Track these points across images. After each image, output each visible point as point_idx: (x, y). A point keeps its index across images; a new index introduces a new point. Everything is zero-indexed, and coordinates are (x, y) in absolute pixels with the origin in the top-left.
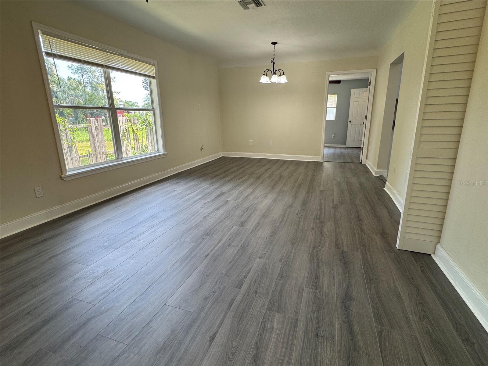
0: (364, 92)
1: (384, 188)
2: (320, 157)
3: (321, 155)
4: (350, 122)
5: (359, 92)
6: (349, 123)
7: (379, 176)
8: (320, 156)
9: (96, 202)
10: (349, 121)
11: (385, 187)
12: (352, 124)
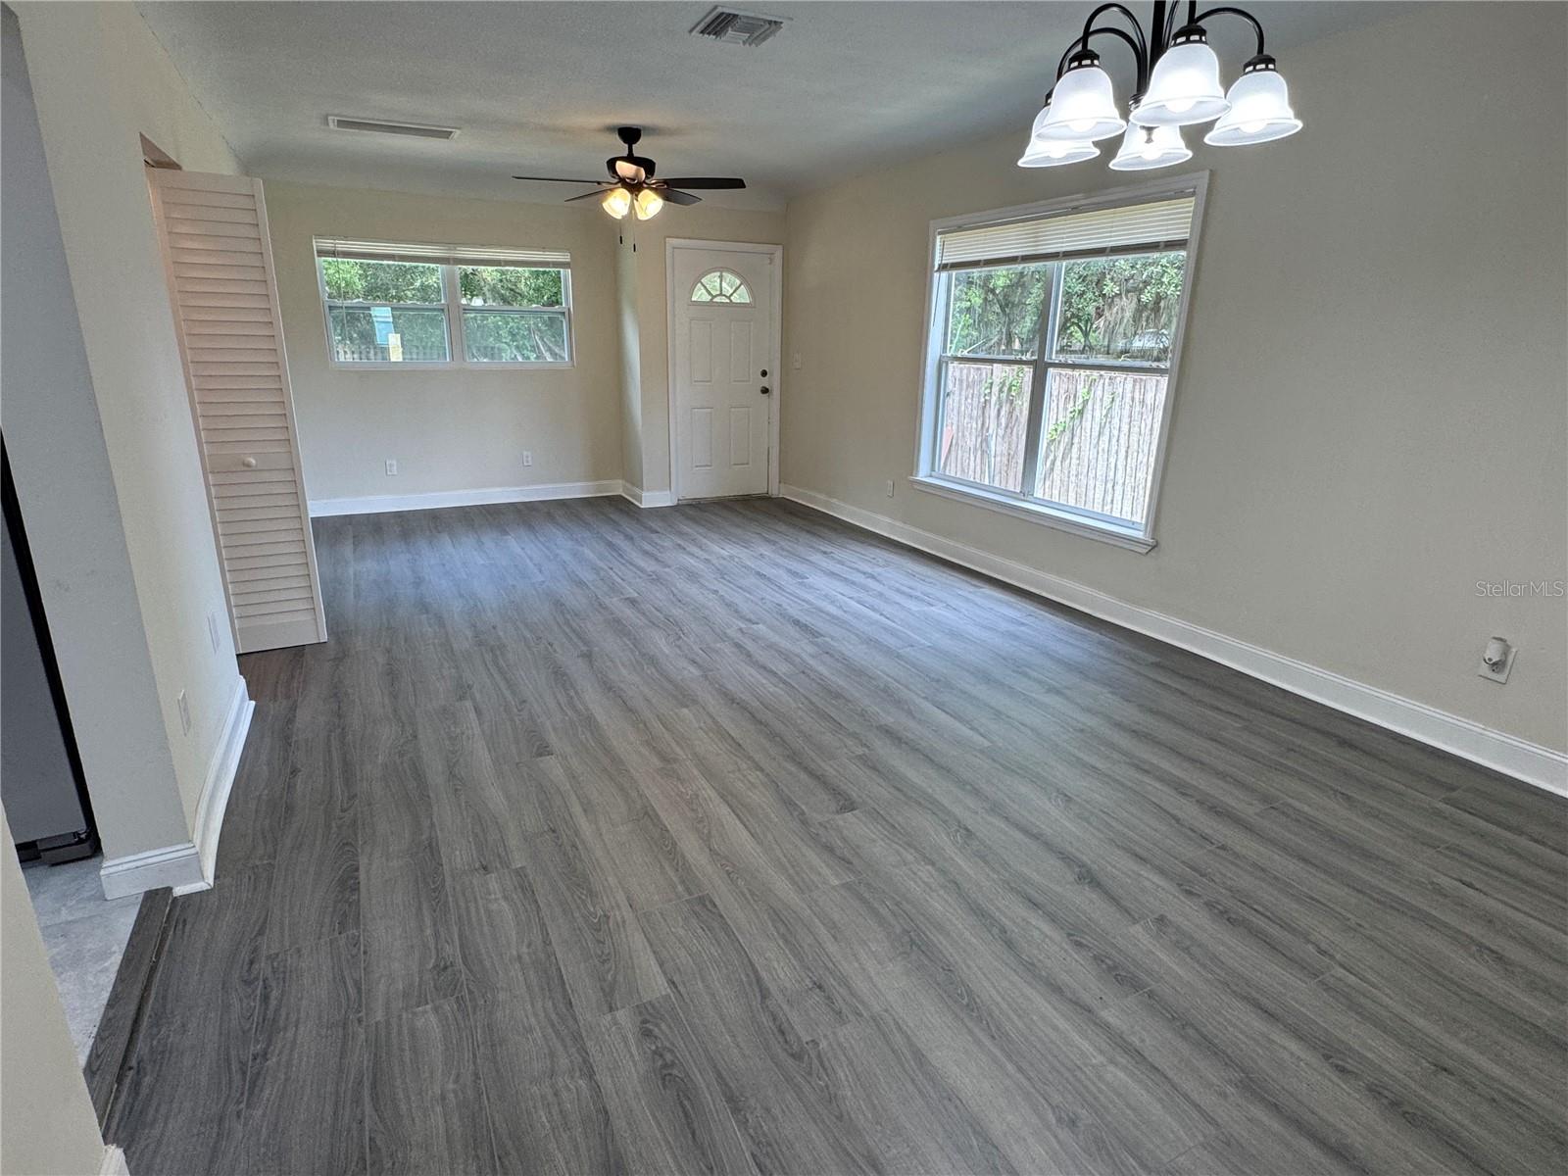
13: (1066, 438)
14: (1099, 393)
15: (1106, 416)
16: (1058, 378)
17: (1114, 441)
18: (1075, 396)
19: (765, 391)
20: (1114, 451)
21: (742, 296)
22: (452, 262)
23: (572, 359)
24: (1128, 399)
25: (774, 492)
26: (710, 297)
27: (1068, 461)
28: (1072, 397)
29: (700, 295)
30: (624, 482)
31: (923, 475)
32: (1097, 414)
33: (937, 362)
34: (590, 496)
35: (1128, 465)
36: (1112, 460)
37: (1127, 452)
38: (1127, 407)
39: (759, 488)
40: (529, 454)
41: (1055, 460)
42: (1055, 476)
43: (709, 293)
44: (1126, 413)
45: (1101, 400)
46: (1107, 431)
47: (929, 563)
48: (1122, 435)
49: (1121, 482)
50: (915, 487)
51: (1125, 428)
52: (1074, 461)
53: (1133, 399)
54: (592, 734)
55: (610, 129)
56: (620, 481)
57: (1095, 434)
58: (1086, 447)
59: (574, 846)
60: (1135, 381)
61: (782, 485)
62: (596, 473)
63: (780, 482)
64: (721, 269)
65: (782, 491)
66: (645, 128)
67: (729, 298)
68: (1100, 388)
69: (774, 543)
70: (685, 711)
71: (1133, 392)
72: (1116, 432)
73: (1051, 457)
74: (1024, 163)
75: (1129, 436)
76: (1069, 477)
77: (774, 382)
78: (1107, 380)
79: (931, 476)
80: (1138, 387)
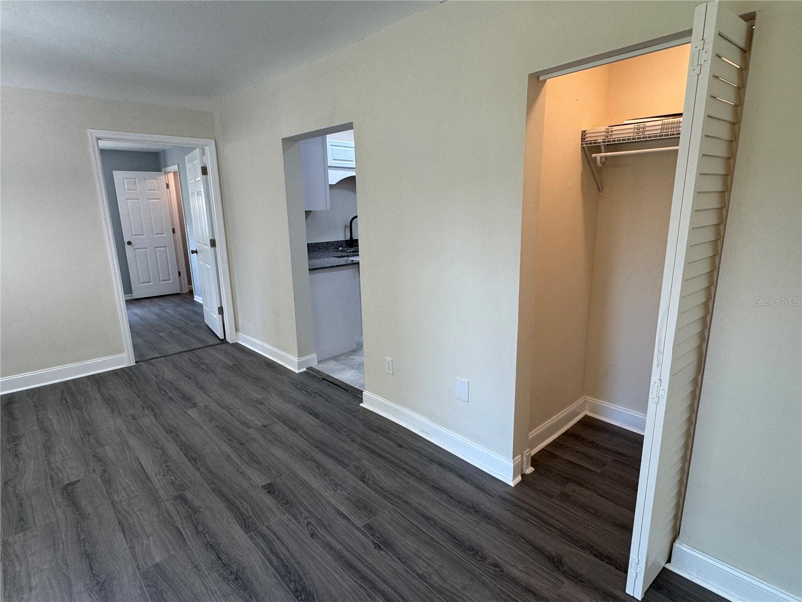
0: (145, 179)
1: (361, 405)
2: (124, 355)
3: (125, 348)
4: (129, 243)
5: (135, 179)
6: (126, 245)
7: (305, 369)
8: (123, 352)
10: (126, 241)
11: (362, 402)
12: (134, 247)
54: (239, 510)
59: (230, 440)
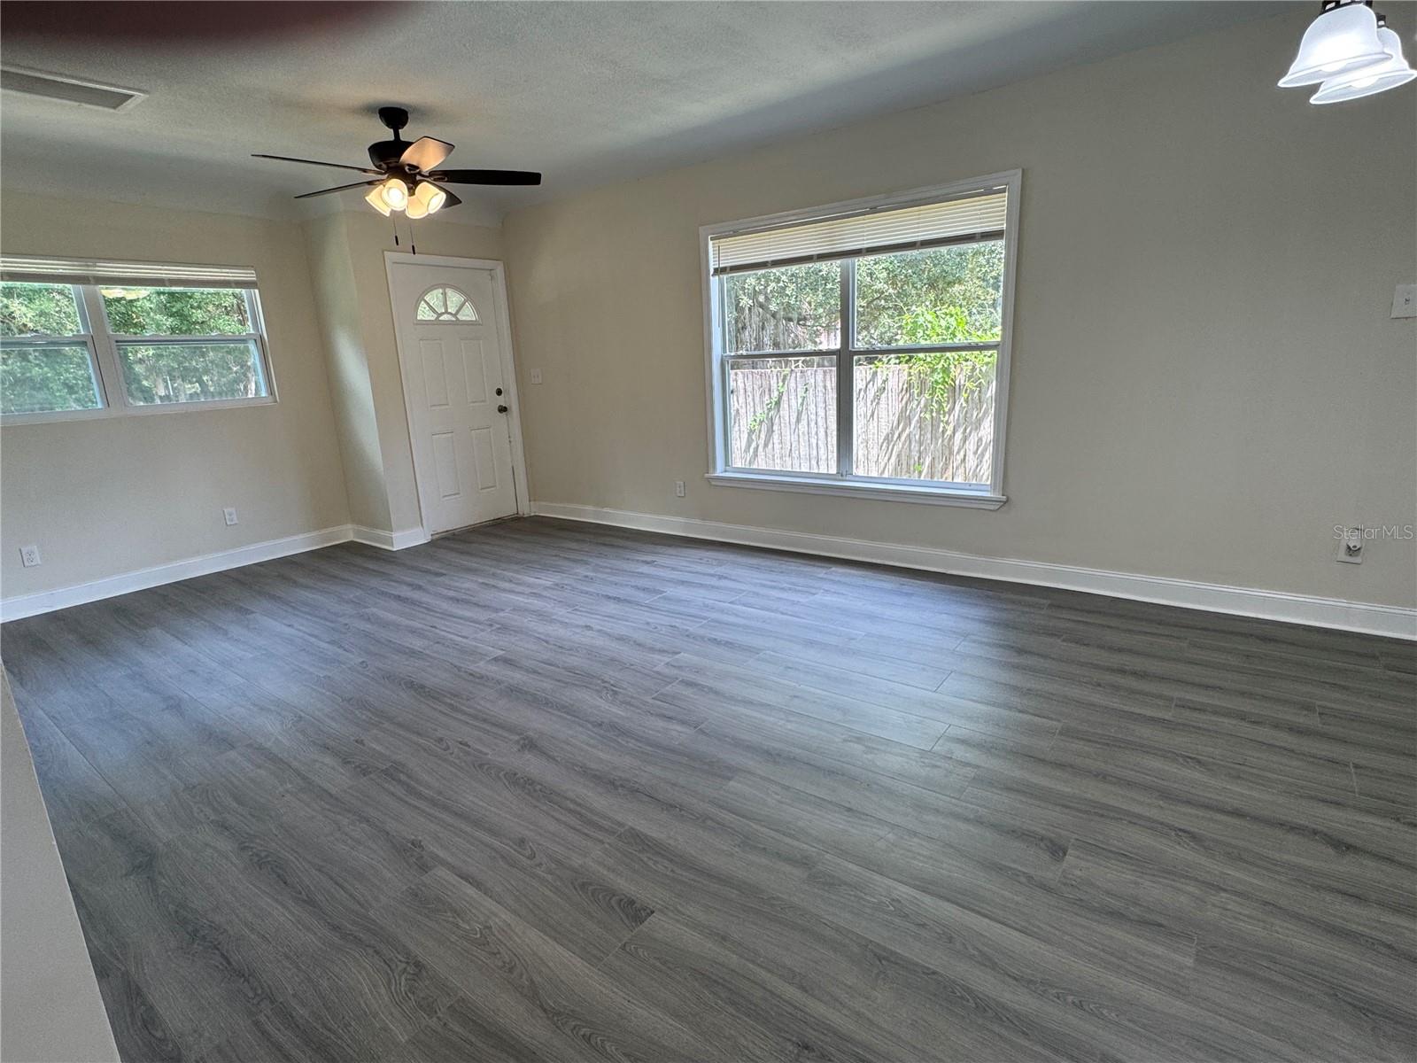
9: (752, 544)
13: (764, 428)
14: (793, 384)
15: (802, 404)
16: (750, 376)
17: (813, 424)
18: (770, 390)
19: (503, 409)
20: (814, 433)
21: (468, 314)
22: (92, 282)
23: (271, 393)
24: (820, 388)
25: (527, 509)
26: (436, 316)
27: (770, 446)
28: (767, 390)
29: (424, 314)
30: (356, 527)
31: (719, 471)
32: (793, 402)
33: (719, 361)
34: (314, 548)
35: (829, 444)
36: (814, 441)
37: (826, 432)
38: (821, 394)
39: (507, 510)
40: (232, 510)
41: (758, 446)
42: (760, 460)
43: (434, 311)
44: (820, 399)
45: (796, 390)
46: (804, 416)
47: (759, 554)
48: (819, 420)
49: (824, 457)
50: (713, 483)
51: (821, 413)
52: (777, 446)
53: (825, 387)
55: (368, 110)
56: (350, 526)
57: (793, 420)
58: (786, 432)
60: (825, 372)
61: (532, 503)
62: (321, 520)
63: (530, 501)
64: (444, 286)
65: (533, 510)
66: (416, 109)
67: (455, 315)
68: (793, 380)
69: (586, 563)
70: (731, 783)
71: (825, 381)
72: (813, 417)
73: (754, 445)
74: (1284, 83)
75: (826, 419)
76: (774, 460)
77: (511, 399)
78: (799, 374)
79: (726, 471)
80: (828, 377)
